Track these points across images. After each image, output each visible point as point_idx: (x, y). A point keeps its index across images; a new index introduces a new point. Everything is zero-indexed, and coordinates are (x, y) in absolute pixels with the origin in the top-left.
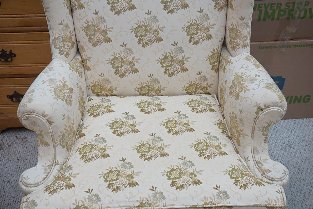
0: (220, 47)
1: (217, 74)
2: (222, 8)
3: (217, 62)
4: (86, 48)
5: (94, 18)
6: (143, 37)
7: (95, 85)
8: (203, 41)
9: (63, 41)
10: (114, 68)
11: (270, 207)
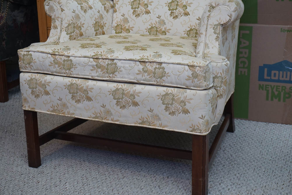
10: (132, 9)
11: (191, 66)
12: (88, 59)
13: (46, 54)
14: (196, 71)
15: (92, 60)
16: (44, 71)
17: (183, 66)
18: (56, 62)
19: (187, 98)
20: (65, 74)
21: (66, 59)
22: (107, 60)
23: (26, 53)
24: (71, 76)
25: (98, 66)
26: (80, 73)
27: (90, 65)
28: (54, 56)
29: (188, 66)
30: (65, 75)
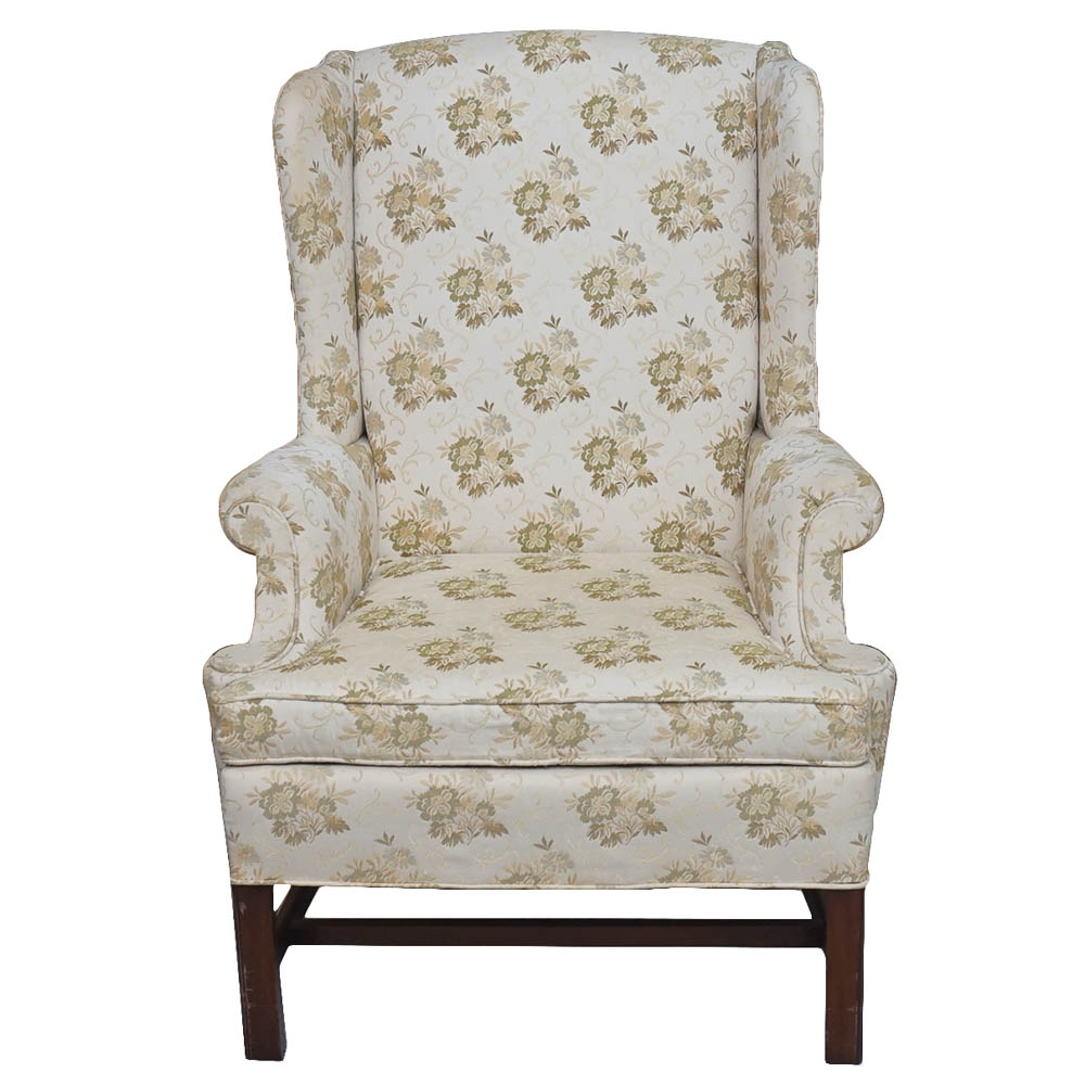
0: (743, 427)
1: (740, 500)
2: (743, 320)
3: (736, 468)
4: (385, 418)
5: (415, 336)
6: (537, 386)
7: (401, 522)
8: (696, 400)
9: (331, 389)
10: (456, 471)
11: (825, 704)
12: (483, 707)
13: (328, 704)
14: (843, 716)
15: (497, 709)
16: (316, 755)
17: (800, 706)
18: (365, 727)
19: (817, 794)
20: (398, 758)
21: (404, 713)
22: (552, 706)
23: (248, 707)
24: (421, 763)
25: (521, 728)
26: (454, 753)
27: (492, 727)
28: (358, 709)
29: (817, 704)
30: (402, 762)
